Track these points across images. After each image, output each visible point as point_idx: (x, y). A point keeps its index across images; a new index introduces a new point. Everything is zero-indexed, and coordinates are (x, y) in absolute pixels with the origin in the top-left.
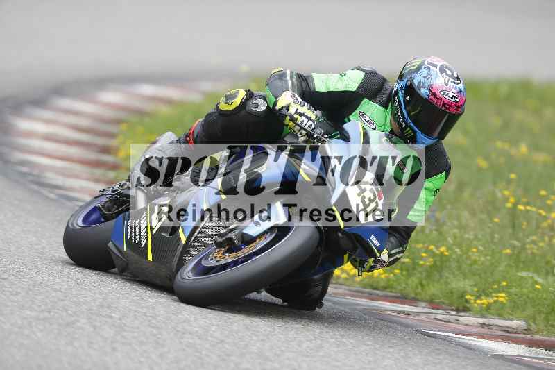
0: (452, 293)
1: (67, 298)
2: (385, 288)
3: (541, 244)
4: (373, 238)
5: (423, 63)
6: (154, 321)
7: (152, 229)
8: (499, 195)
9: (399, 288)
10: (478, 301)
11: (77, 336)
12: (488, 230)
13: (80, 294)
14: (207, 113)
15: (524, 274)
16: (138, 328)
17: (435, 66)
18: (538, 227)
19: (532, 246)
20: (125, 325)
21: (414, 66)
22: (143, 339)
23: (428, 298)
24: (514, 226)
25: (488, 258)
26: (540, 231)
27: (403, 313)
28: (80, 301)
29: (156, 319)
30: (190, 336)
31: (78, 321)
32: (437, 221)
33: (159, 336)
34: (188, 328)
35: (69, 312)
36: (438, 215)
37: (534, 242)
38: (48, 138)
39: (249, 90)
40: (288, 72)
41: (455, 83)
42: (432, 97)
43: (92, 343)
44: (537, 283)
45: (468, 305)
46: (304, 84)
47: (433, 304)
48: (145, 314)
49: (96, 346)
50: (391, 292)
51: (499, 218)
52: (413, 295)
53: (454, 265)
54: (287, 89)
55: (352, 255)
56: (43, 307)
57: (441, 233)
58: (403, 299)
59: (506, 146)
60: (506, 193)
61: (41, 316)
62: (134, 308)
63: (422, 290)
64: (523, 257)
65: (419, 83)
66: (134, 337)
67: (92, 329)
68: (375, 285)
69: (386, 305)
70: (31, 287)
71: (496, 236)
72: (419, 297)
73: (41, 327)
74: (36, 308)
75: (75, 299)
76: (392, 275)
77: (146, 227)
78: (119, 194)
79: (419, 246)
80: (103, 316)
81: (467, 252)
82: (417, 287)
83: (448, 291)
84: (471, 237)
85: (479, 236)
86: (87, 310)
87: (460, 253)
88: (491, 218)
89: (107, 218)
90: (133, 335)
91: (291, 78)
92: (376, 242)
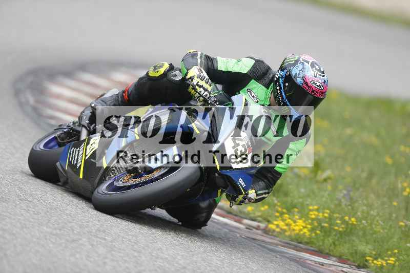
0: (356, 253)
1: (74, 221)
2: (307, 243)
4: (241, 181)
6: (135, 246)
7: (86, 156)
8: (400, 186)
9: (318, 244)
10: (375, 262)
11: (78, 250)
12: (388, 211)
13: (84, 220)
14: (140, 77)
16: (123, 250)
17: (308, 62)
20: (115, 246)
22: (126, 258)
23: (338, 254)
24: (407, 210)
25: (386, 231)
27: (319, 263)
28: (84, 225)
29: (137, 245)
30: (161, 260)
31: (80, 239)
32: (351, 199)
33: (139, 258)
34: (160, 254)
35: (75, 232)
36: (352, 194)
38: (72, 101)
39: (171, 64)
40: (199, 53)
41: (321, 75)
42: (305, 85)
43: (88, 256)
45: (367, 264)
46: (210, 63)
47: (341, 259)
48: (130, 240)
49: (92, 259)
50: (312, 247)
51: (397, 202)
52: (327, 251)
54: (196, 65)
55: (224, 191)
56: (56, 226)
58: (319, 253)
59: (407, 150)
61: (54, 232)
62: (122, 235)
63: (335, 248)
65: (296, 74)
66: (120, 256)
67: (91, 247)
68: (300, 240)
69: (306, 256)
70: (49, 210)
71: (394, 215)
72: (331, 253)
73: (54, 240)
74: (51, 226)
75: (80, 223)
76: (313, 235)
77: (83, 154)
78: (71, 129)
79: (336, 215)
80: (99, 238)
81: (371, 224)
82: (331, 246)
83: (354, 251)
84: (375, 214)
85: (381, 214)
86: (88, 232)
87: (366, 225)
88: (391, 202)
89: (60, 145)
90: (120, 254)
91: (201, 57)
92: (243, 184)
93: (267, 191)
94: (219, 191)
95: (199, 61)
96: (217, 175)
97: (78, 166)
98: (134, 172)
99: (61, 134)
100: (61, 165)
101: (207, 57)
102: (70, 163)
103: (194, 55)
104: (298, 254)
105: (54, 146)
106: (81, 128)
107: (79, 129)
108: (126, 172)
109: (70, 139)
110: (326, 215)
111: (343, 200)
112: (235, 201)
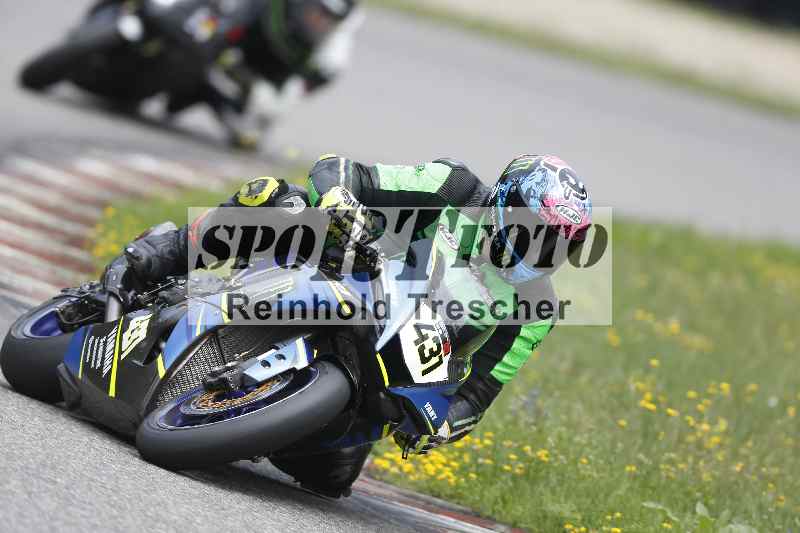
0: (545, 517)
2: (451, 497)
3: (681, 466)
4: (428, 407)
5: (537, 164)
6: (115, 498)
7: (121, 353)
8: (633, 387)
9: (471, 499)
12: (609, 436)
15: (651, 505)
16: (90, 504)
17: (554, 169)
18: (681, 440)
19: (668, 467)
20: (74, 497)
21: (524, 166)
22: (97, 521)
23: (509, 519)
24: (645, 435)
25: (603, 475)
26: (683, 446)
29: (118, 494)
30: (164, 526)
32: (538, 413)
33: (120, 520)
34: (164, 514)
36: (539, 402)
37: (671, 462)
39: (283, 181)
40: (342, 161)
41: (578, 196)
44: (667, 520)
46: (364, 178)
47: (515, 529)
48: (104, 485)
49: (28, 521)
50: (458, 503)
51: (627, 420)
52: (489, 513)
53: (553, 479)
54: (338, 184)
55: (395, 427)
57: (540, 431)
58: (473, 516)
59: (649, 318)
60: (641, 385)
62: (89, 474)
63: (504, 507)
64: (653, 482)
65: (529, 189)
66: (83, 516)
67: (26, 496)
68: (436, 490)
69: (449, 521)
71: (620, 445)
72: (497, 517)
76: (463, 481)
77: (114, 348)
78: (87, 298)
79: (507, 443)
80: (44, 480)
81: (575, 462)
82: (496, 503)
83: (540, 515)
84: (584, 442)
85: (594, 442)
86: (22, 468)
87: (565, 462)
88: (615, 420)
89: (65, 329)
90: (83, 512)
91: (346, 168)
92: (432, 413)
93: (473, 418)
94: (386, 427)
95: (343, 175)
96: (382, 395)
97: (105, 371)
98: (219, 388)
99: (68, 307)
100: (67, 369)
101: (359, 167)
102: (87, 366)
103: (332, 165)
104: (430, 517)
105: (53, 330)
106: (106, 296)
107: (103, 298)
108: (202, 387)
109: (84, 316)
110: (487, 442)
111: (522, 414)
112: (414, 448)
